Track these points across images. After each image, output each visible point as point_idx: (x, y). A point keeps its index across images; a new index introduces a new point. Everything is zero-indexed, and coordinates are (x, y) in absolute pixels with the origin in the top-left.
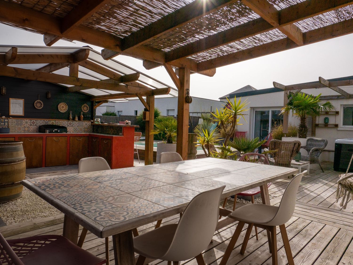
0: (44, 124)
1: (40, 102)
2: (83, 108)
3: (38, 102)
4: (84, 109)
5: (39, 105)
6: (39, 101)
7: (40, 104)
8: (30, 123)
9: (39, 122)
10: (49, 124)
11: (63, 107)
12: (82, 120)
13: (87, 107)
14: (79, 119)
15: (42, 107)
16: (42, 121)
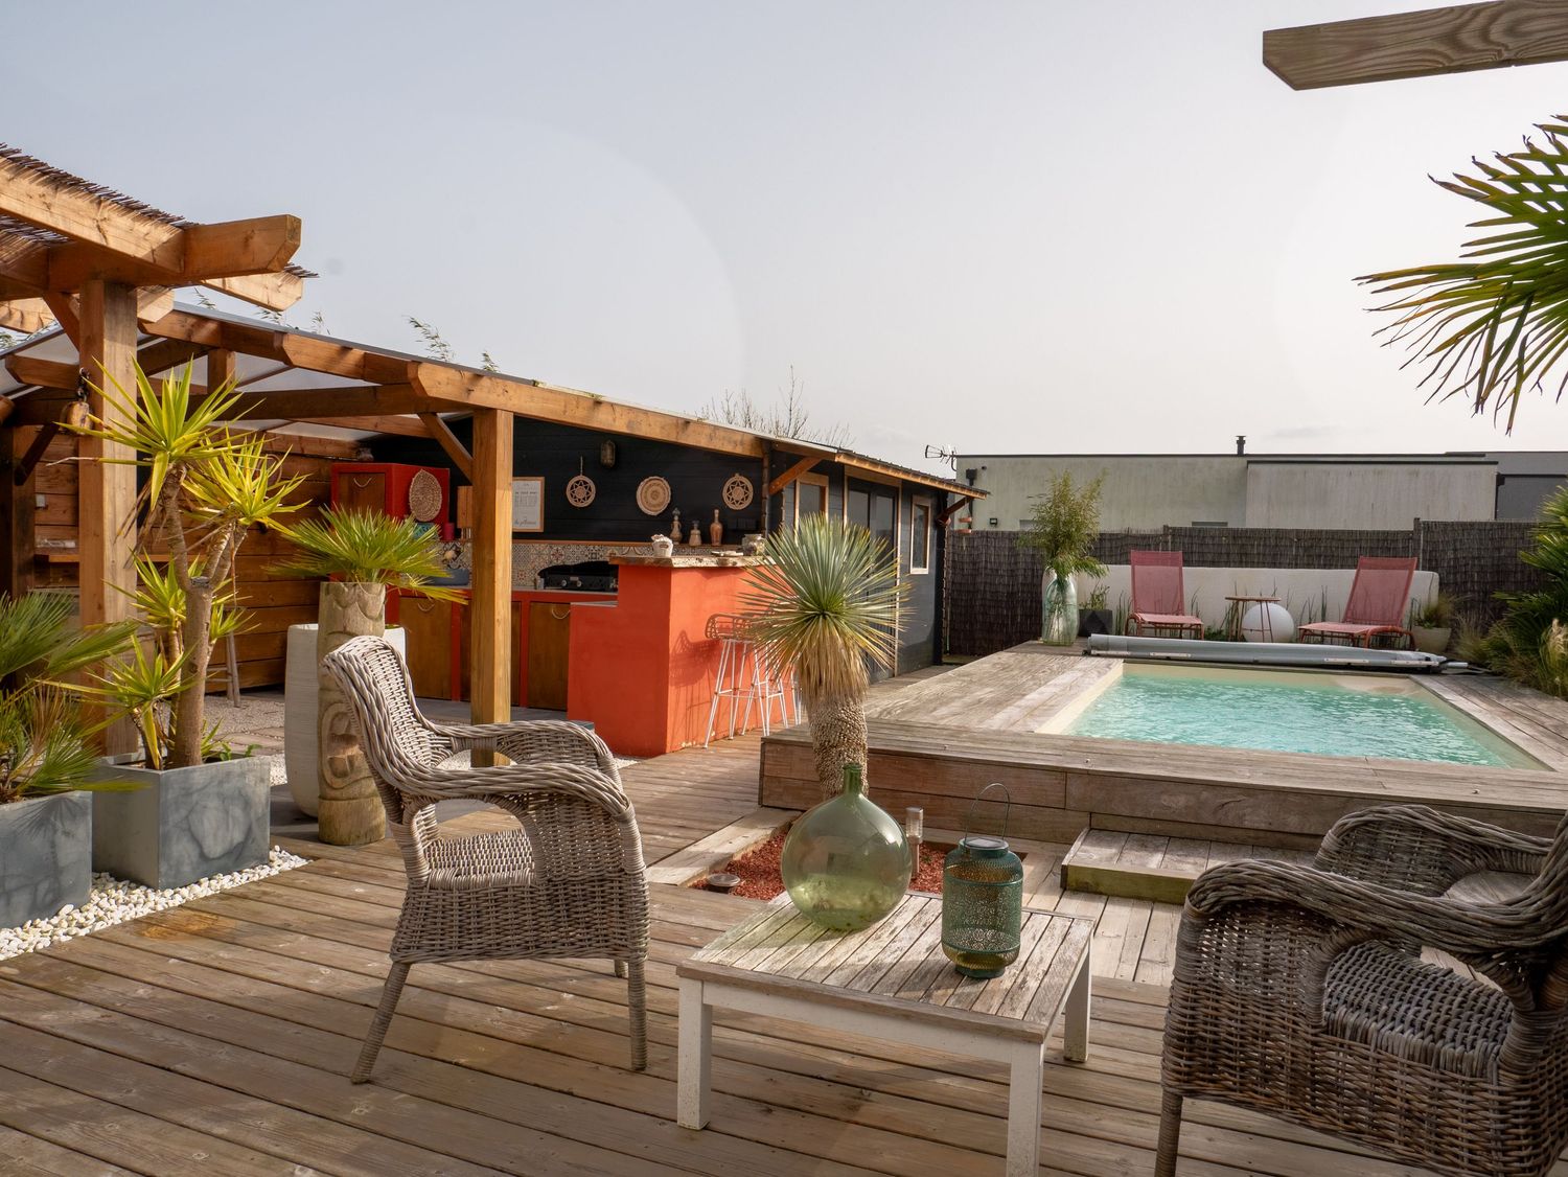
0: (587, 560)
1: (585, 483)
2: (731, 494)
3: (577, 482)
4: (735, 496)
5: (581, 492)
6: (581, 478)
7: (586, 487)
8: (549, 555)
9: (573, 553)
10: (601, 559)
11: (655, 494)
12: (717, 544)
13: (747, 489)
14: (706, 539)
15: (590, 501)
16: (582, 547)
